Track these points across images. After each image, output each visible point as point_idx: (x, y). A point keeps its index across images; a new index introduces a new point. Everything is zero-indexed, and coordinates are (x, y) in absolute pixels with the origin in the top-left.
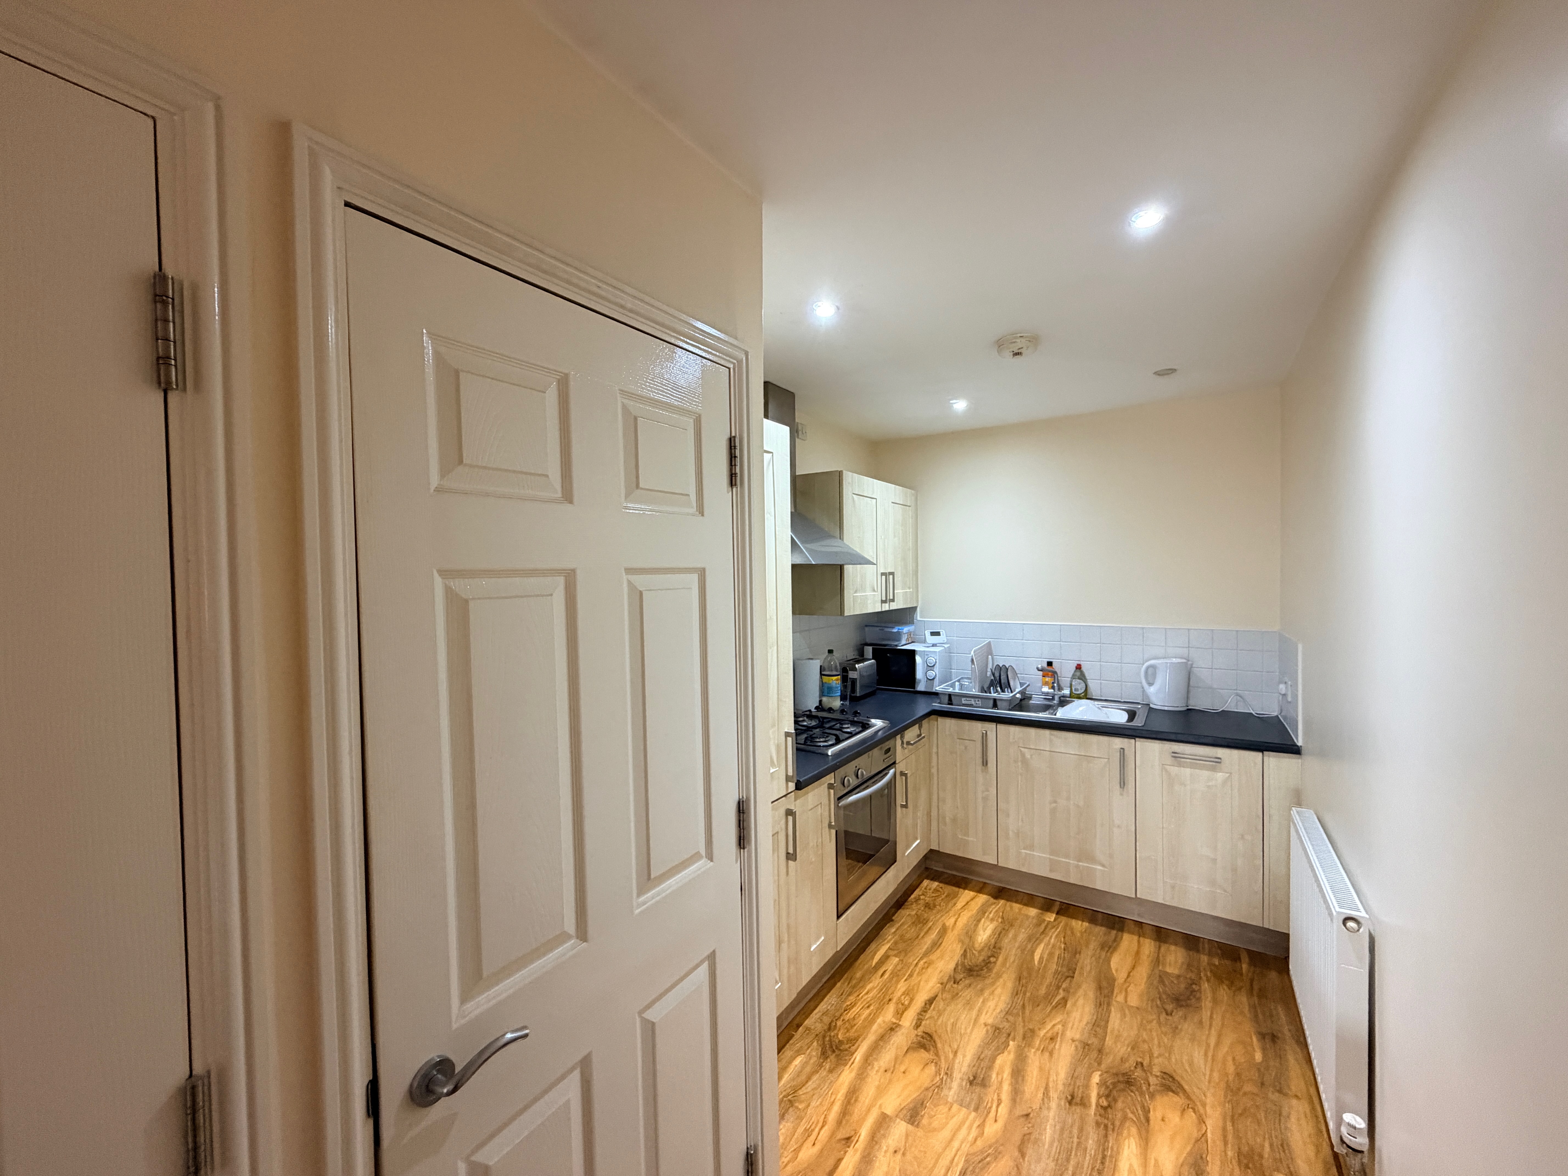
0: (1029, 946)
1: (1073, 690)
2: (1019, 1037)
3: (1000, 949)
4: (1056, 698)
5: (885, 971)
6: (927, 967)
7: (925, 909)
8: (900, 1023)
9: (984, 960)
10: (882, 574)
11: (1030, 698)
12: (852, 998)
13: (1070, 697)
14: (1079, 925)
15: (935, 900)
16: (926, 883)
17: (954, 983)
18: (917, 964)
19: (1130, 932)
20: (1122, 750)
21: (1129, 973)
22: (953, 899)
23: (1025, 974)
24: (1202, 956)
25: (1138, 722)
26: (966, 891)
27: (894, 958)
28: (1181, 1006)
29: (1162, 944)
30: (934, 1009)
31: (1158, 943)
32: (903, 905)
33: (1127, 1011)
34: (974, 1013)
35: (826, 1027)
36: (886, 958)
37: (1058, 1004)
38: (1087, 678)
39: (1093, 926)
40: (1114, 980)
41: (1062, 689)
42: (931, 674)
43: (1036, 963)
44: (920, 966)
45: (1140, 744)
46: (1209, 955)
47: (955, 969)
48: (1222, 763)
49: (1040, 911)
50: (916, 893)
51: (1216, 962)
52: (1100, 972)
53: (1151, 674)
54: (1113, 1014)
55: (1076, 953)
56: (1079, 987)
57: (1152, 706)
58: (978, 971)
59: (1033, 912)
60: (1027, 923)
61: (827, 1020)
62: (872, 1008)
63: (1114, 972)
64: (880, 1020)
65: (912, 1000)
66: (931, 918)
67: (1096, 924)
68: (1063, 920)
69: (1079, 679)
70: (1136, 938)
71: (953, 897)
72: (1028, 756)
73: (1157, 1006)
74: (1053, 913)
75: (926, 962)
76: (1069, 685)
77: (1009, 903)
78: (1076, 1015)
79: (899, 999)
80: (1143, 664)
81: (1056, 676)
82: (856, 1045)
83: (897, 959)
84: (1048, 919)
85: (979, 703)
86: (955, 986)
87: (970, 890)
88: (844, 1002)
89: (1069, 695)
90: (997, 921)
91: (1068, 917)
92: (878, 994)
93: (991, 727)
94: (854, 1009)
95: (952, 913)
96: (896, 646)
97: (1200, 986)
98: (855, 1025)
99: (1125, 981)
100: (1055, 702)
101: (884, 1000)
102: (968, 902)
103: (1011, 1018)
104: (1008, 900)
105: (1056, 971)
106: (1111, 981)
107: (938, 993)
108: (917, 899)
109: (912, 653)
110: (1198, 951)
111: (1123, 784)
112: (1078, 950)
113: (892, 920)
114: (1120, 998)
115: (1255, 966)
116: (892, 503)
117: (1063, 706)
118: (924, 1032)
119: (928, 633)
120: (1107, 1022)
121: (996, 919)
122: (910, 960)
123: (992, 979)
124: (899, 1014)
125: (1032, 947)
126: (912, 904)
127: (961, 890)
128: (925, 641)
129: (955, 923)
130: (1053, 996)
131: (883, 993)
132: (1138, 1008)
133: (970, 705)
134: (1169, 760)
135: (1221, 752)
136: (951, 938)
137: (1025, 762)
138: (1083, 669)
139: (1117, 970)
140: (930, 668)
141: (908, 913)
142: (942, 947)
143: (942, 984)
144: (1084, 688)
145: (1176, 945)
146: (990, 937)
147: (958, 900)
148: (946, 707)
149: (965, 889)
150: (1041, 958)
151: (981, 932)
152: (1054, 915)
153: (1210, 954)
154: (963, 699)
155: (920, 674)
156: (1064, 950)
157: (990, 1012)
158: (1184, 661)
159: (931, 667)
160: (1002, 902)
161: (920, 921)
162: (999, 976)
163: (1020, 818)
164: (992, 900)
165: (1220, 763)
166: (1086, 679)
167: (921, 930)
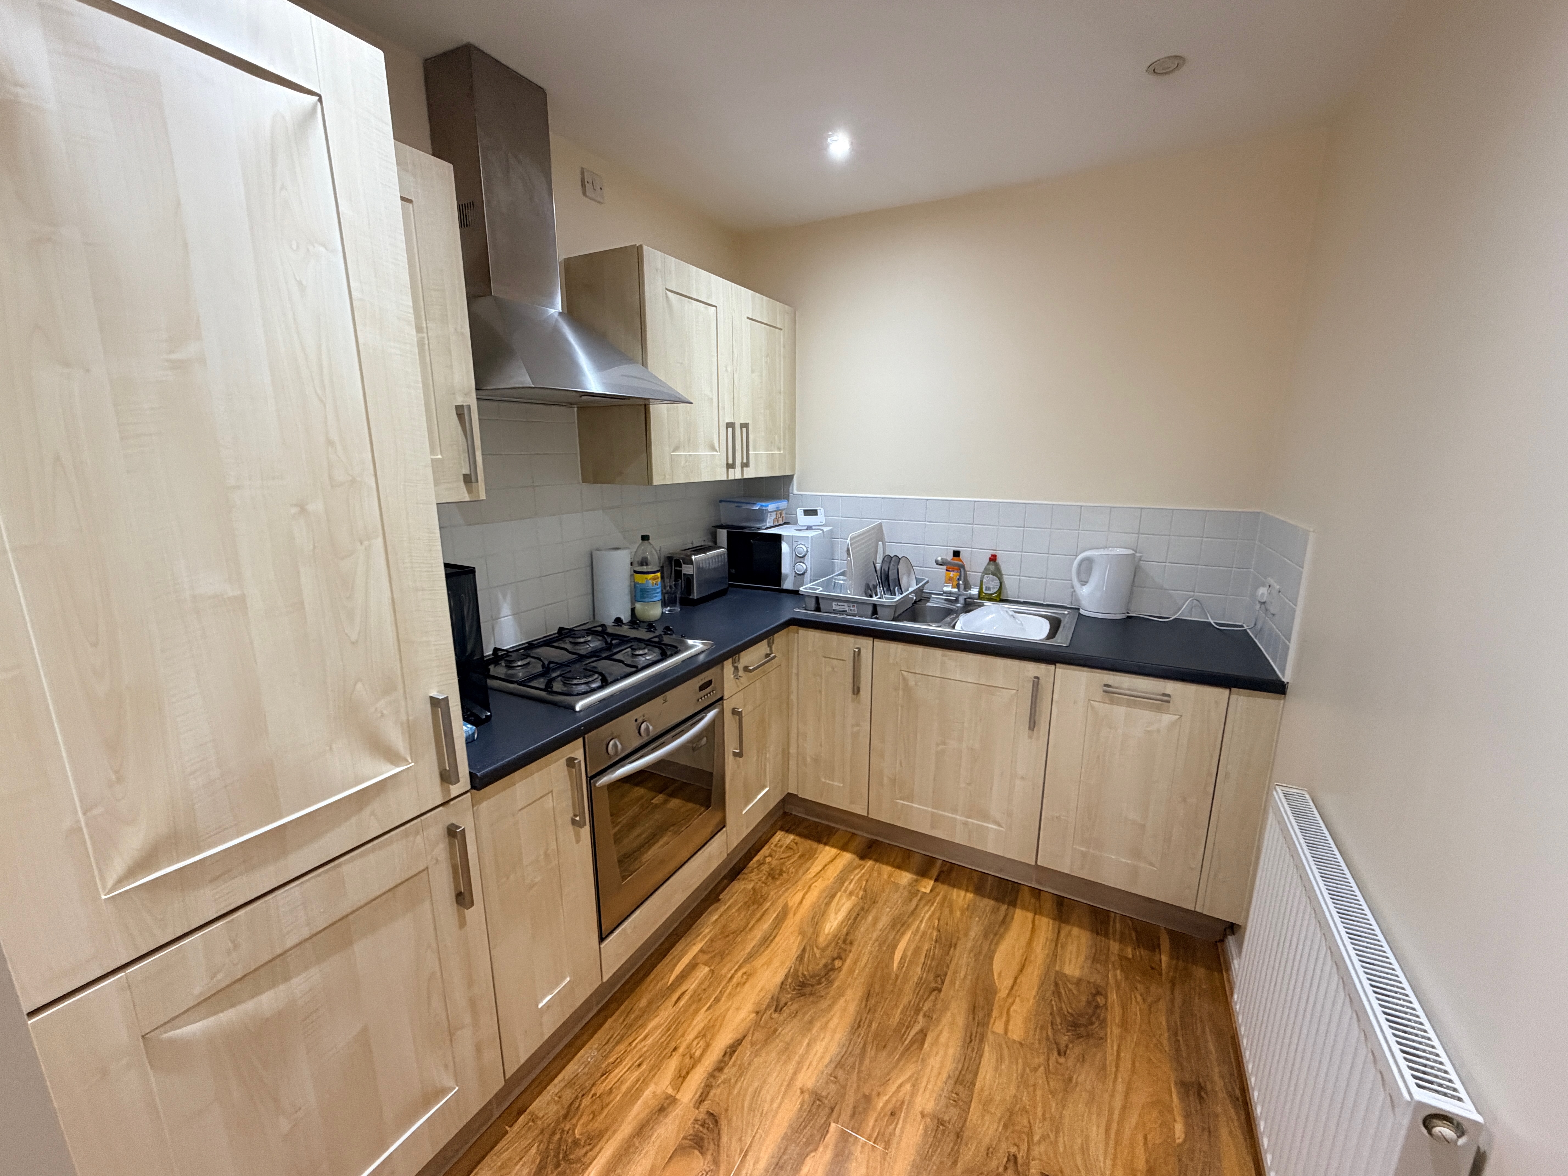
0: (891, 937)
1: (984, 589)
2: (846, 1116)
3: (851, 943)
4: (961, 599)
5: (683, 993)
6: (745, 983)
7: (767, 878)
8: (677, 1097)
9: (825, 966)
10: (730, 425)
11: (928, 599)
12: (621, 1047)
13: (979, 597)
14: (961, 897)
15: (783, 864)
16: (779, 835)
17: (775, 1011)
18: (732, 977)
19: (1024, 908)
20: (1036, 680)
21: (1016, 978)
22: (809, 859)
23: (877, 987)
24: (1112, 943)
25: (1062, 640)
26: (827, 848)
27: (703, 966)
28: (1080, 1036)
29: (1063, 925)
30: (734, 1065)
31: (1057, 923)
32: (739, 873)
33: (1006, 1051)
34: (791, 1068)
35: (562, 1112)
36: (693, 966)
37: (912, 1042)
38: (1003, 572)
39: (978, 898)
40: (995, 992)
41: (970, 589)
42: (801, 567)
43: (895, 965)
44: (735, 980)
45: (1063, 673)
46: (1120, 942)
47: (782, 983)
48: (1171, 704)
49: (915, 877)
50: (762, 852)
51: (1129, 952)
52: (977, 978)
53: (1086, 568)
54: (986, 1054)
55: (950, 946)
56: (946, 1008)
57: (1082, 612)
58: (812, 986)
59: (905, 877)
60: (896, 896)
61: (568, 1095)
62: (644, 1067)
63: (996, 977)
64: (648, 1093)
65: (708, 1046)
66: (772, 893)
67: (983, 896)
68: (943, 889)
69: (993, 574)
70: (1030, 915)
71: (808, 857)
72: (912, 683)
73: (1048, 1039)
74: (931, 879)
75: (745, 973)
76: (979, 582)
77: (878, 865)
78: (934, 1062)
79: (689, 1047)
80: (1077, 556)
81: (962, 570)
82: (597, 1149)
83: (707, 969)
84: (923, 890)
85: (855, 609)
86: (775, 1015)
87: (833, 846)
88: (606, 1057)
89: (977, 597)
90: (857, 896)
91: (949, 885)
92: (661, 1037)
93: (865, 643)
94: (617, 1071)
95: (801, 883)
96: (759, 529)
97: (1106, 998)
98: (608, 1105)
99: (1009, 994)
100: (959, 605)
101: (666, 1049)
102: (826, 865)
103: (840, 1073)
104: (876, 860)
105: (920, 979)
106: (990, 992)
107: (748, 1031)
108: (761, 863)
109: (778, 538)
110: (1106, 935)
111: (1033, 725)
112: (954, 941)
113: (719, 900)
114: (998, 1027)
115: (1178, 958)
116: (748, 318)
117: (967, 612)
118: (708, 1112)
119: (800, 512)
120: (976, 1073)
121: (856, 892)
122: (723, 972)
123: (830, 999)
124: (682, 1076)
125: (894, 938)
126: (751, 872)
127: (821, 846)
128: (796, 523)
129: (801, 902)
130: (907, 1028)
131: (669, 1035)
132: (1020, 1043)
133: (843, 611)
134: (1099, 694)
135: (1171, 687)
136: (792, 924)
137: (907, 689)
138: (999, 560)
139: (1000, 975)
140: (800, 560)
141: (743, 887)
142: (773, 945)
143: (757, 1013)
144: (998, 587)
145: (1080, 926)
146: (842, 922)
147: (813, 864)
148: (809, 614)
149: (826, 844)
150: (903, 958)
151: (832, 915)
152: (932, 882)
153: (1122, 940)
154: (834, 604)
155: (786, 567)
156: (936, 941)
157: (814, 1063)
158: (1131, 552)
159: (801, 558)
160: (869, 863)
161: (756, 900)
162: (841, 994)
163: (898, 761)
164: (857, 861)
165: (1169, 702)
166: (1001, 575)
167: (753, 915)
